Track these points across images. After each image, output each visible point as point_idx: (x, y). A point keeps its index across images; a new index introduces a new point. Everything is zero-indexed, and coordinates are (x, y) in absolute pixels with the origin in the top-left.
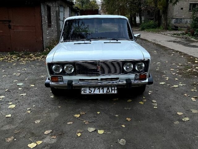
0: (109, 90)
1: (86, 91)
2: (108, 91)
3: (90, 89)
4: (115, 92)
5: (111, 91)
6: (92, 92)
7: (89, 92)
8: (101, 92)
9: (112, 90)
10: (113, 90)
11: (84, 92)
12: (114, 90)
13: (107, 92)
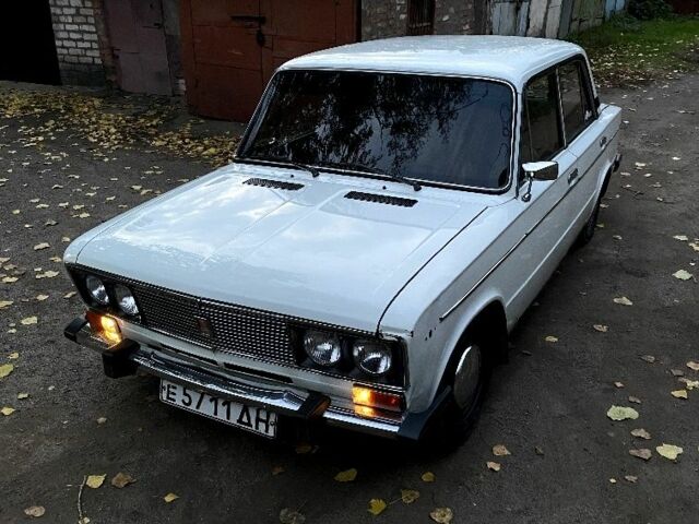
0: (249, 418)
1: (174, 394)
2: (245, 419)
3: (188, 392)
4: (267, 431)
5: (253, 422)
6: (193, 407)
7: (183, 401)
8: (222, 415)
9: (258, 420)
10: (263, 421)
11: (168, 398)
12: (266, 422)
13: (240, 421)
